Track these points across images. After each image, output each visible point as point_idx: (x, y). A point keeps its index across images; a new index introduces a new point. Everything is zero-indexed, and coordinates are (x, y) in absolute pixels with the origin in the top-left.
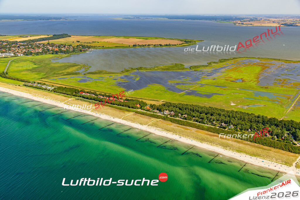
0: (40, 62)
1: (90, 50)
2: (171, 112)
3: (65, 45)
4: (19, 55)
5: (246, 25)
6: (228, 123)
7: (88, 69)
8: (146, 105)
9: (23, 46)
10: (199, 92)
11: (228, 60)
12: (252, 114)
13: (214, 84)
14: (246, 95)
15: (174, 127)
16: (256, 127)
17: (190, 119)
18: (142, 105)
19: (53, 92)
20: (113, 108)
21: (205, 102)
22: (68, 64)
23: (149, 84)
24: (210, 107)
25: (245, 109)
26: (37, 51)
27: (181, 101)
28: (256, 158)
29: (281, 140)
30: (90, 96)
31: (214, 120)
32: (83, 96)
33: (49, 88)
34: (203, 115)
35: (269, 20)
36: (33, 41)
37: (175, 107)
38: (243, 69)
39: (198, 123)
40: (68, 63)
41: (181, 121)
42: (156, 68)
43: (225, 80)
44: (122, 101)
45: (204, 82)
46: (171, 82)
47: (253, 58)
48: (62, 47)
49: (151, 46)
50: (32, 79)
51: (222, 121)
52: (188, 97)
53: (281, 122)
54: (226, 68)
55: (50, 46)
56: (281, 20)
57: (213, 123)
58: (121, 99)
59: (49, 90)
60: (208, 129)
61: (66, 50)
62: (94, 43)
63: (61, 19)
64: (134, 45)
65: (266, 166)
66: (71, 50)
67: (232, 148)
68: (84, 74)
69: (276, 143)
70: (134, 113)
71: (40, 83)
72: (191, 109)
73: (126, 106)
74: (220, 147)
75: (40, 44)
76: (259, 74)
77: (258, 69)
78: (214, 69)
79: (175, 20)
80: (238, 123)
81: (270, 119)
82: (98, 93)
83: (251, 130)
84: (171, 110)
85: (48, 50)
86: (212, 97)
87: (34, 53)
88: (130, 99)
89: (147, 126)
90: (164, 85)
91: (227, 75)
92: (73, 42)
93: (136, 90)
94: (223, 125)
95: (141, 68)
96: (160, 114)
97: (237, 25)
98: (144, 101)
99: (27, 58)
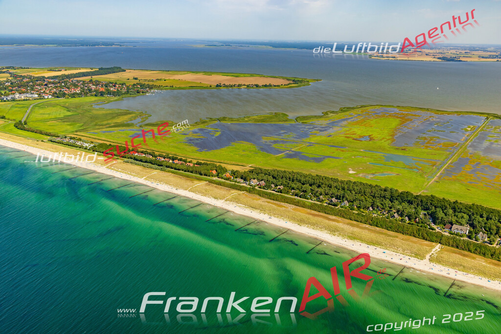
0: (76, 108)
1: (152, 91)
2: (260, 182)
3: (116, 83)
4: (46, 97)
5: (386, 59)
6: (341, 198)
7: (147, 118)
8: (226, 171)
9: (53, 83)
10: (304, 154)
11: (353, 108)
12: (376, 186)
13: (329, 143)
14: (372, 159)
15: (263, 203)
16: (379, 205)
17: (287, 193)
18: (220, 171)
19: (91, 151)
20: (177, 175)
21: (312, 169)
22: (117, 111)
23: (234, 141)
24: (317, 175)
25: (368, 179)
26: (73, 91)
27: (278, 167)
28: (376, 247)
29: (413, 222)
30: (144, 157)
31: (321, 194)
32: (134, 158)
33: (86, 145)
34: (307, 187)
35: (420, 52)
36: (68, 77)
37: (267, 174)
38: (373, 122)
39: (299, 198)
40: (118, 109)
41: (273, 194)
42: (246, 119)
43: (346, 137)
44: (191, 165)
45: (313, 139)
46: (265, 139)
47: (390, 106)
48: (111, 87)
49: (243, 87)
50: (63, 132)
51: (333, 195)
52: (289, 160)
53: (416, 197)
54: (349, 121)
55: (93, 85)
56: (438, 51)
57: (319, 198)
58: (189, 162)
59: (86, 149)
60: (312, 207)
61: (116, 90)
62: (159, 82)
63: (114, 44)
64: (217, 85)
65: (388, 259)
66: (124, 91)
67: (342, 234)
68: (140, 127)
69: (406, 227)
70: (207, 182)
71: (74, 138)
72: (290, 178)
73: (196, 172)
74: (326, 231)
75: (78, 81)
76: (396, 129)
77: (394, 123)
78: (331, 121)
79: (283, 49)
80: (355, 199)
81: (401, 193)
82: (157, 153)
83: (372, 208)
84: (260, 178)
85: (90, 90)
86: (323, 162)
87: (68, 95)
88: (203, 162)
89: (223, 201)
90: (254, 143)
91: (349, 131)
92: (128, 79)
93: (213, 149)
94: (333, 201)
95: (224, 119)
96: (244, 185)
97: (373, 58)
98: (223, 165)
99: (57, 101)
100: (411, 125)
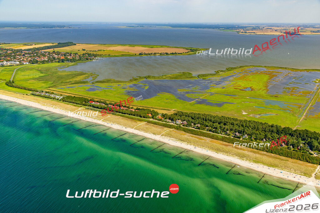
0: (46, 70)
1: (96, 58)
2: (183, 122)
3: (71, 53)
4: (25, 63)
5: (249, 34)
6: (242, 132)
7: (96, 77)
8: (158, 114)
9: (28, 54)
10: (209, 101)
11: (235, 68)
12: (265, 123)
13: (224, 93)
14: (257, 104)
15: (188, 137)
16: (271, 137)
17: (204, 129)
18: (154, 115)
19: (62, 101)
20: (124, 118)
21: (216, 111)
22: (75, 73)
23: (159, 92)
24: (222, 117)
25: (257, 118)
26: (43, 59)
27: (193, 110)
28: (275, 169)
29: (297, 149)
30: (100, 105)
31: (227, 130)
32: (93, 106)
33: (57, 97)
34: (216, 125)
35: (271, 29)
36: (38, 49)
37: (187, 116)
38: (251, 77)
39: (212, 133)
40: (76, 71)
41: (194, 130)
42: (164, 77)
43: (235, 88)
44: (134, 110)
45: (213, 91)
46: (180, 91)
47: (259, 66)
48: (68, 56)
49: (157, 54)
50: (40, 88)
51: (236, 131)
52: (199, 106)
53: (295, 131)
54: (234, 77)
55: (56, 55)
56: (283, 28)
57: (227, 133)
58: (131, 108)
59: (58, 100)
60: (223, 139)
61: (72, 58)
62: (100, 52)
63: (65, 27)
64: (140, 53)
65: (285, 177)
66: (77, 58)
67: (248, 159)
68: (93, 83)
69: (293, 153)
70: (146, 122)
71: (49, 92)
72: (203, 119)
73: (137, 115)
74: (237, 157)
75: (45, 52)
76: (267, 82)
77: (266, 78)
78: (222, 78)
79: (179, 28)
80: (252, 133)
81: (284, 128)
82: (108, 102)
83: (265, 139)
84: (183, 119)
85: (54, 58)
86: (223, 106)
87: (40, 62)
88: (141, 108)
89: (160, 136)
90: (173, 94)
91: (235, 84)
92: (79, 50)
93: (146, 99)
94: (237, 135)
95: (149, 77)
96: (172, 124)
97: (240, 33)
98: (156, 110)
99: (32, 66)
100: (277, 79)
